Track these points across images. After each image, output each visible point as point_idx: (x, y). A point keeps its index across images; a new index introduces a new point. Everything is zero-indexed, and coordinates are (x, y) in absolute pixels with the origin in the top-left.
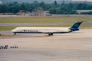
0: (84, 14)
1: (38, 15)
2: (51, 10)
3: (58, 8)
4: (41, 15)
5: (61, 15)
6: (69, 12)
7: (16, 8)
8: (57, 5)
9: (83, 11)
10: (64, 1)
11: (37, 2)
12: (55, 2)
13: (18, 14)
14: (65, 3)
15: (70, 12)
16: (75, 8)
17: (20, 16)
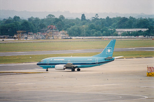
0: (127, 35)
1: (48, 38)
2: (73, 30)
3: (84, 26)
4: (53, 39)
5: (88, 37)
6: (102, 32)
7: (14, 26)
8: (84, 21)
9: (126, 30)
10: (97, 15)
11: (53, 16)
12: (83, 16)
13: (15, 36)
14: (99, 18)
15: (104, 32)
16: (115, 25)
17: (17, 39)
